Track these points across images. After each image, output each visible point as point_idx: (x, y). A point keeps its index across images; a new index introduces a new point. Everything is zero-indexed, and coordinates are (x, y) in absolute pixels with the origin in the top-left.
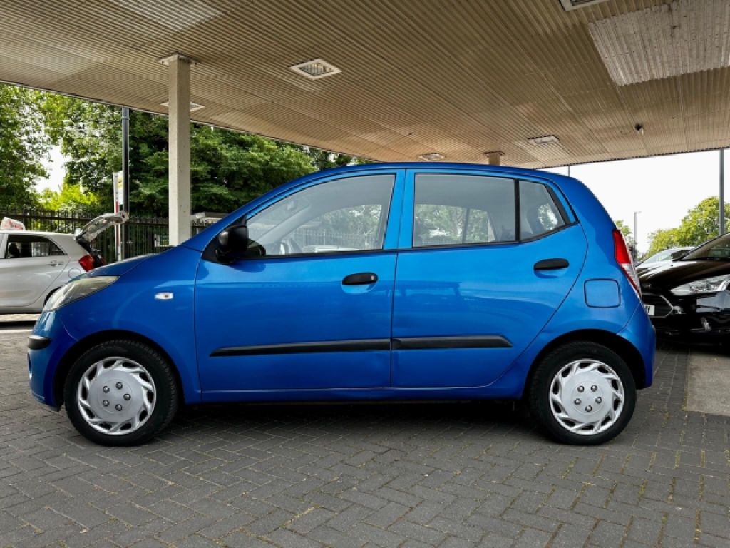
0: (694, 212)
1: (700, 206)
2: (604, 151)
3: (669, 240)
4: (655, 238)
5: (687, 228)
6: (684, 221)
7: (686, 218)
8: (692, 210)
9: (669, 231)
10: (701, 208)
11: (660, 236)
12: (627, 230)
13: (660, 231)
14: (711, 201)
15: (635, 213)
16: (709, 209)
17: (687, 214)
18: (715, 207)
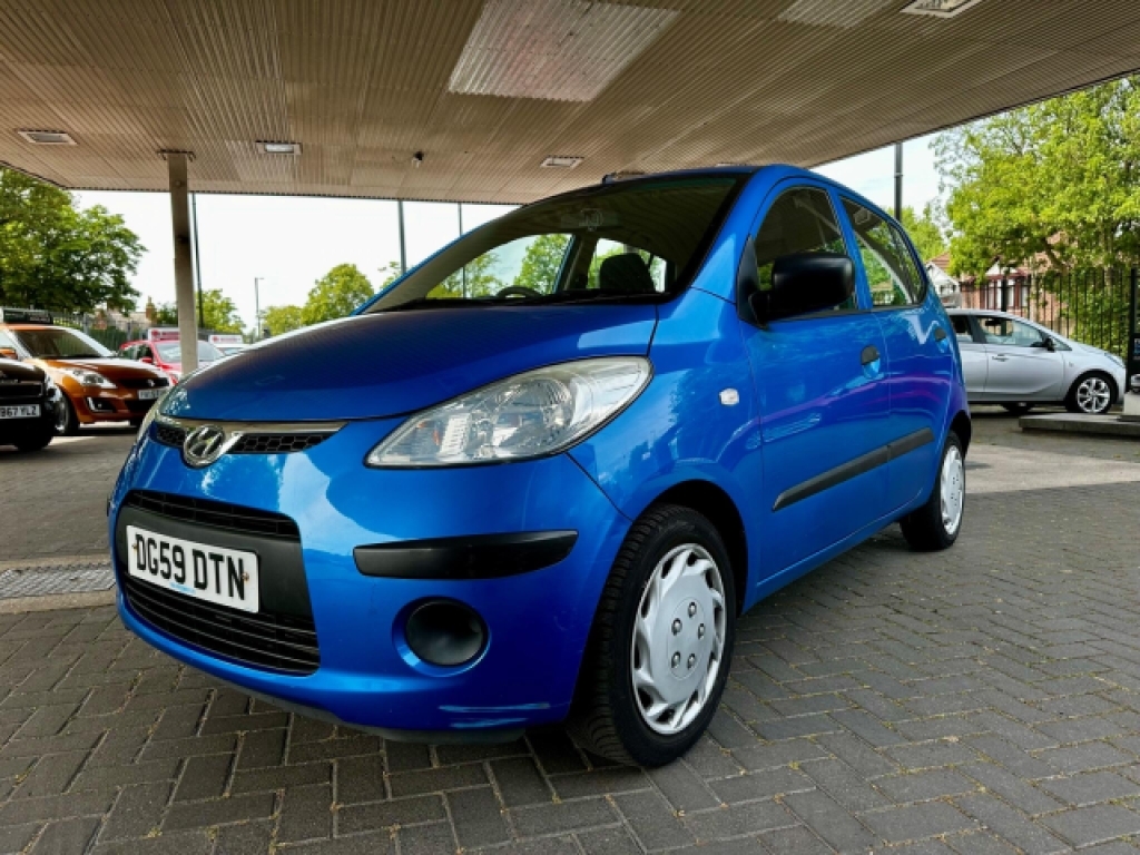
0: (323, 283)
1: (330, 275)
2: (347, 182)
3: (286, 323)
4: (266, 318)
5: (316, 304)
6: (310, 295)
7: (313, 291)
8: (320, 280)
9: (285, 310)
10: (331, 277)
11: (272, 315)
12: (228, 304)
13: (271, 309)
14: (343, 270)
15: (256, 280)
16: (342, 280)
17: (314, 286)
18: (348, 278)
